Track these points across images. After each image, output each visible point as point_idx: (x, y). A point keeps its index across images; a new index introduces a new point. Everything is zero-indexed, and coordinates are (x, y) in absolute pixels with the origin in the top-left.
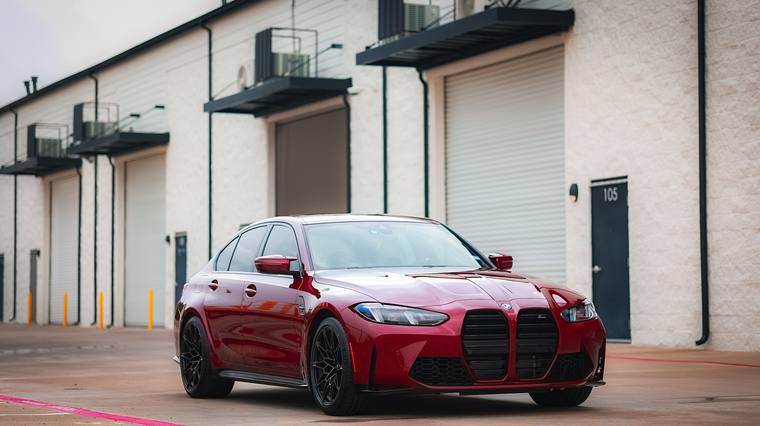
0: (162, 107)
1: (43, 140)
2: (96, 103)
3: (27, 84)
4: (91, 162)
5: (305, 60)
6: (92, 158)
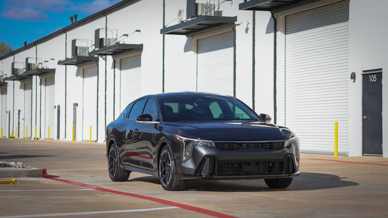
0: (140, 31)
1: (80, 47)
2: (106, 29)
3: (72, 18)
4: (104, 59)
5: (213, 7)
6: (104, 57)
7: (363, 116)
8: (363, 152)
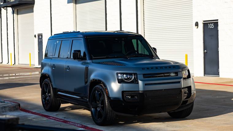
6: (5, 8)
7: (204, 50)
8: (205, 74)
